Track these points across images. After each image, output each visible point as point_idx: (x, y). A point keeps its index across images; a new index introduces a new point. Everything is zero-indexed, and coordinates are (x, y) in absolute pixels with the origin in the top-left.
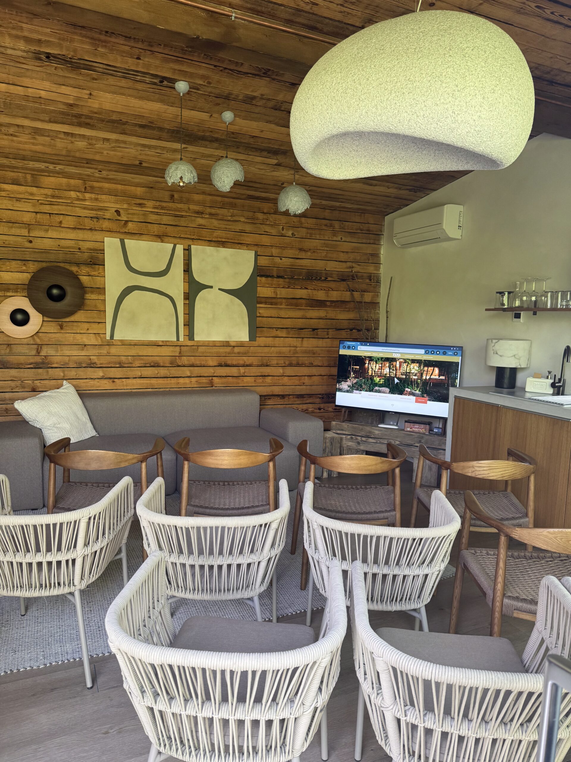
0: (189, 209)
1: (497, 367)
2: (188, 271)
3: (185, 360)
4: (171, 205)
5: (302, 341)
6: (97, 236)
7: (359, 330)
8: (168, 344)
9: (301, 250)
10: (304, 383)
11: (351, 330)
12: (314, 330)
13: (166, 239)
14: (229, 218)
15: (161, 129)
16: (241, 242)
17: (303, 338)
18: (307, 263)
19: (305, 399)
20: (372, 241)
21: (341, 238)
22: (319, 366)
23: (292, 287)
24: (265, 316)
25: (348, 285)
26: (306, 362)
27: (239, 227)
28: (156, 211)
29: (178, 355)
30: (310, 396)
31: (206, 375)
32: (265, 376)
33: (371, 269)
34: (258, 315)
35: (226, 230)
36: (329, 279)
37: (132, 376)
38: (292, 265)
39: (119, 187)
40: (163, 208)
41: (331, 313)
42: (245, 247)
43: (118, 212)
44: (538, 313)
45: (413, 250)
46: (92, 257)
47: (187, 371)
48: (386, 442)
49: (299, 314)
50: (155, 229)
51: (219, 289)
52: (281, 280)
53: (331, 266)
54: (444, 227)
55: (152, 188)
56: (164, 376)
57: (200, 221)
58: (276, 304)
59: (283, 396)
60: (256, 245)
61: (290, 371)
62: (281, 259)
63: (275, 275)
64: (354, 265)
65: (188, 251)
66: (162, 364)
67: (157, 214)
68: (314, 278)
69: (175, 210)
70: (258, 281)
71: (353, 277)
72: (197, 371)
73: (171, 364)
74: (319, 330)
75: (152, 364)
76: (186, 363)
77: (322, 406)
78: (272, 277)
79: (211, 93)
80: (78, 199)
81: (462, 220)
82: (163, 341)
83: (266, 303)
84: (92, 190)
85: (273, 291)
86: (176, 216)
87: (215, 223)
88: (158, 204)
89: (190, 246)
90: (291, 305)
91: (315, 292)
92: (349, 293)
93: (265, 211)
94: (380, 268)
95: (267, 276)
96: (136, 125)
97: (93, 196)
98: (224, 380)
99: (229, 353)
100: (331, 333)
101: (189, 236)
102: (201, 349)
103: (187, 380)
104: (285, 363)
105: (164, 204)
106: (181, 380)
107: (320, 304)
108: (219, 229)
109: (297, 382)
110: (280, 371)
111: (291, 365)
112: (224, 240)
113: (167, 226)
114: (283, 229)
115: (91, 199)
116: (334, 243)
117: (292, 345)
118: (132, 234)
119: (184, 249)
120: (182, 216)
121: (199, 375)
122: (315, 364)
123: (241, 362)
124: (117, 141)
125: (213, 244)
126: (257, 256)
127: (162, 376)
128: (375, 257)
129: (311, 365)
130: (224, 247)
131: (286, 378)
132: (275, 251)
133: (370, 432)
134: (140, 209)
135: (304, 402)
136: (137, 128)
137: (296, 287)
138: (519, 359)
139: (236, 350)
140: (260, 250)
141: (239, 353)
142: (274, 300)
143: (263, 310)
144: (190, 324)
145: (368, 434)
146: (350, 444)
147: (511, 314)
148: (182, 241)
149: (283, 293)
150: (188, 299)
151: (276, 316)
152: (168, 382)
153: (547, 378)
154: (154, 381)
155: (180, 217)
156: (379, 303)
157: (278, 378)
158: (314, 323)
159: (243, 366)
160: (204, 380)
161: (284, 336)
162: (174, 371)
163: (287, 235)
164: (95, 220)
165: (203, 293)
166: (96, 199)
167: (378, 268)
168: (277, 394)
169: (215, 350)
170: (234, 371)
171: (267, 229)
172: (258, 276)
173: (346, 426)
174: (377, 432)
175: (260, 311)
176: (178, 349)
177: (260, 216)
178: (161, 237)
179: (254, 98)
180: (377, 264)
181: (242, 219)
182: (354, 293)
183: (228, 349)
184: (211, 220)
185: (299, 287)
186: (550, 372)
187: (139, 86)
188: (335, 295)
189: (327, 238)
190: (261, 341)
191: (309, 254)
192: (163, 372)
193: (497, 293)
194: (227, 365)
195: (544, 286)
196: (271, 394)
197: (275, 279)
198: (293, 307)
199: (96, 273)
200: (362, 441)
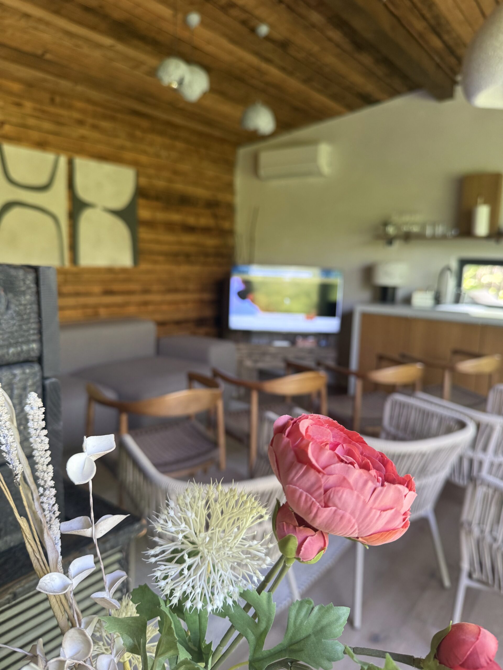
2: (72, 187)
4: (52, 109)
13: (47, 148)
14: (111, 133)
16: (123, 160)
18: (179, 187)
22: (192, 292)
24: (146, 240)
25: (214, 212)
27: (118, 142)
28: (36, 114)
29: (63, 282)
31: (91, 305)
33: (229, 198)
34: (140, 239)
36: (199, 204)
45: (274, 183)
50: (35, 135)
51: (103, 209)
53: (200, 192)
60: (136, 163)
62: (158, 180)
65: (71, 164)
69: (56, 116)
70: (140, 203)
71: (217, 205)
72: (82, 300)
76: (71, 291)
78: (151, 198)
85: (152, 214)
86: (58, 123)
87: (97, 136)
88: (37, 105)
89: (72, 158)
90: (168, 230)
91: (187, 218)
92: (214, 220)
95: (147, 198)
98: (109, 309)
99: (113, 280)
101: (71, 147)
102: (85, 276)
105: (44, 108)
108: (99, 142)
112: (105, 155)
113: (48, 134)
118: (10, 139)
119: (67, 162)
120: (63, 124)
122: (189, 289)
125: (96, 158)
126: (137, 174)
128: (229, 187)
129: (186, 291)
134: (17, 109)
139: (119, 276)
141: (123, 280)
143: (144, 234)
144: (74, 247)
148: (64, 152)
150: (72, 218)
160: (90, 311)
165: (86, 213)
167: (233, 197)
169: (100, 276)
171: (145, 148)
172: (139, 196)
174: (272, 350)
175: (142, 236)
176: (63, 276)
177: (138, 133)
178: (41, 145)
182: (218, 220)
183: (112, 276)
188: (202, 222)
194: (112, 293)
197: (154, 201)
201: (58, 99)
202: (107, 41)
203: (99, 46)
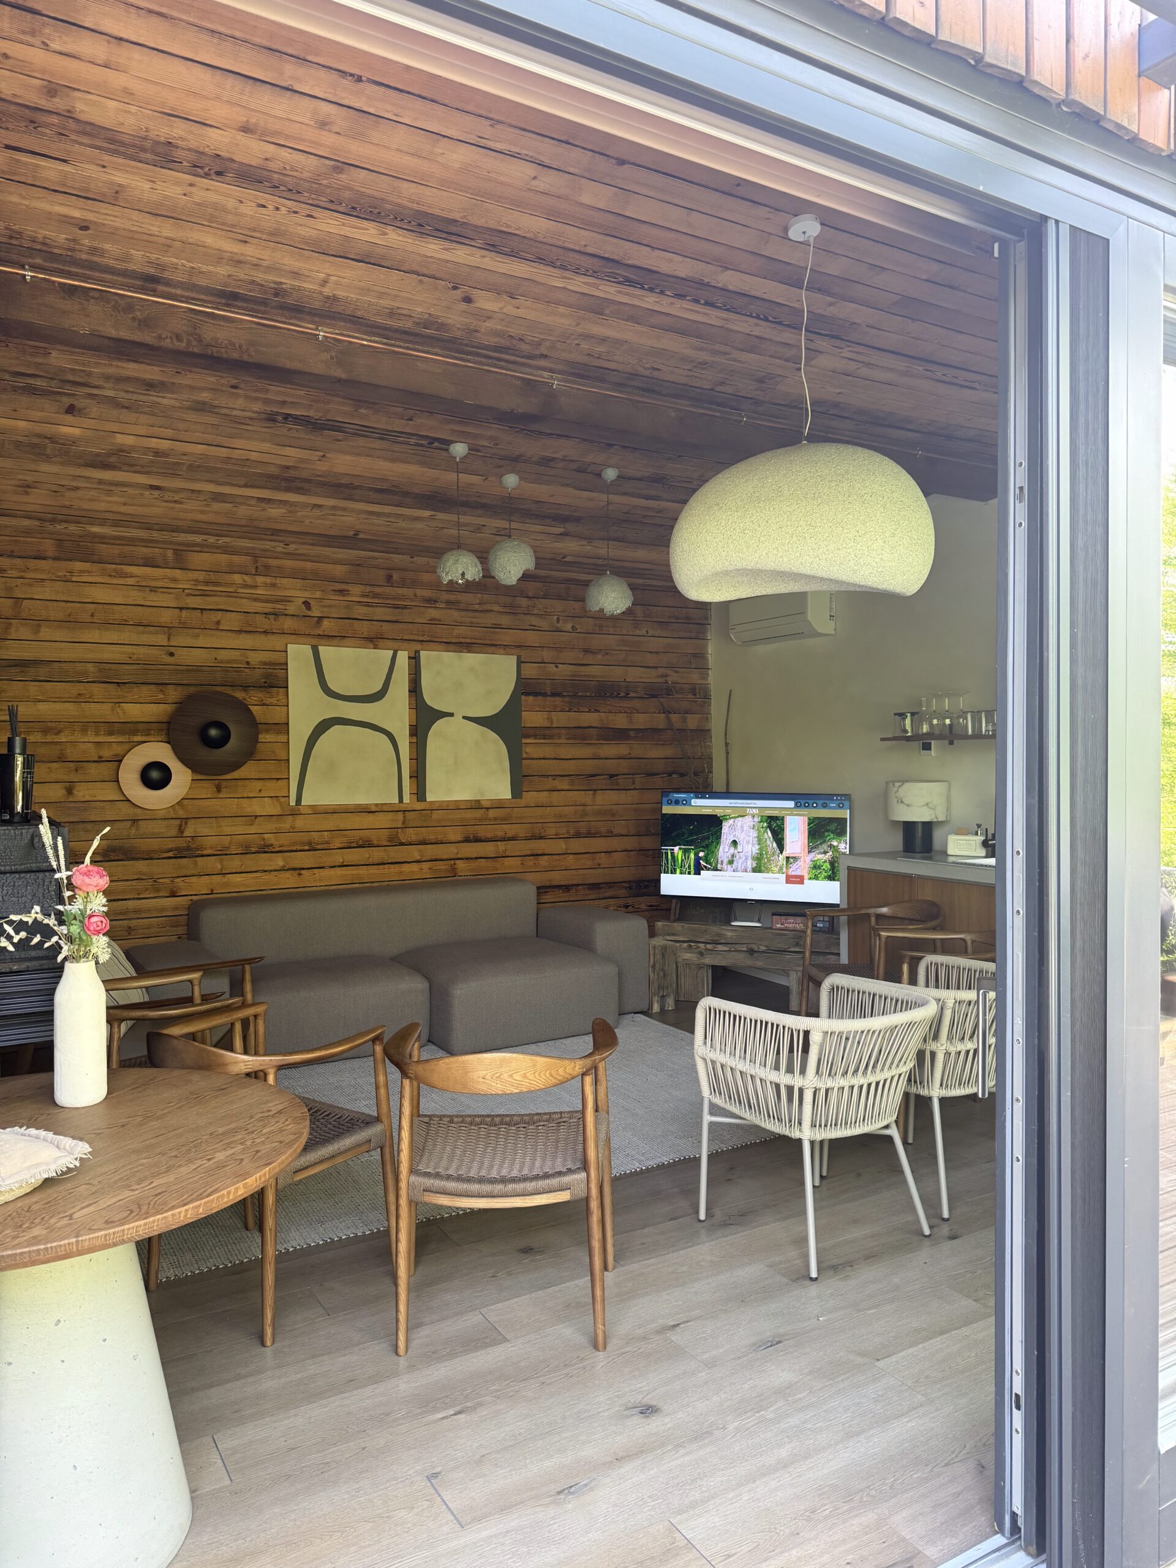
0: (415, 595)
1: (905, 823)
2: (416, 692)
3: (411, 834)
4: (388, 590)
5: (594, 794)
6: (275, 642)
7: (682, 775)
8: (385, 808)
9: (586, 651)
10: (599, 865)
11: (670, 775)
12: (612, 776)
13: (381, 643)
14: (477, 607)
15: (406, 494)
16: (498, 643)
17: (595, 790)
18: (596, 672)
19: (602, 890)
20: (693, 635)
21: (647, 632)
22: (623, 835)
23: (576, 709)
24: (535, 757)
25: (662, 704)
26: (603, 830)
27: (490, 620)
28: (365, 600)
29: (400, 825)
30: (611, 885)
31: (445, 857)
32: (537, 855)
33: (695, 677)
34: (525, 756)
35: (472, 625)
36: (632, 695)
37: (327, 864)
38: (574, 676)
39: (309, 565)
40: (376, 595)
41: (638, 749)
42: (502, 651)
43: (307, 604)
44: (955, 742)
45: (761, 649)
46: (267, 676)
47: (414, 852)
48: (745, 949)
49: (587, 751)
50: (364, 628)
51: (464, 718)
52: (558, 699)
53: (635, 675)
54: (809, 619)
55: (358, 565)
56: (380, 861)
57: (433, 613)
58: (551, 737)
59: (567, 888)
60: (519, 646)
61: (578, 845)
62: (557, 667)
63: (549, 692)
64: (668, 672)
65: (415, 659)
66: (375, 842)
67: (367, 605)
68: (608, 694)
69: (394, 598)
70: (523, 703)
71: (669, 691)
72: (431, 851)
73: (389, 841)
74: (619, 777)
75: (361, 843)
76: (414, 838)
77: (630, 901)
78: (544, 695)
79: (495, 454)
80: (246, 586)
81: (834, 606)
82: (376, 805)
83: (535, 737)
84: (266, 570)
85: (546, 716)
86: (396, 607)
87: (456, 615)
88: (368, 589)
89: (417, 652)
90: (574, 737)
91: (611, 717)
92: (663, 716)
93: (531, 594)
94: (708, 674)
95: (536, 694)
96: (371, 489)
97: (268, 580)
98: (473, 864)
99: (480, 820)
100: (639, 779)
101: (416, 638)
102: (436, 815)
103: (415, 867)
104: (568, 832)
105: (377, 590)
106: (406, 868)
107: (620, 735)
108: (461, 624)
109: (589, 864)
110: (561, 846)
111: (578, 835)
112: (468, 641)
113: (383, 623)
114: (558, 620)
115: (265, 585)
116: (637, 639)
117: (578, 803)
118: (330, 638)
119: (409, 658)
120: (405, 607)
121: (433, 858)
122: (616, 832)
123: (500, 834)
124: (334, 508)
125: (452, 647)
126: (520, 662)
127: (376, 862)
128: (698, 660)
129: (610, 834)
130: (469, 652)
131: (571, 856)
132: (547, 655)
133: (719, 935)
134: (341, 598)
135: (601, 896)
136: (371, 493)
137: (581, 709)
138: (934, 809)
139: (492, 814)
140: (525, 654)
141: (495, 819)
142: (547, 732)
143: (531, 748)
144: (419, 775)
145: (716, 938)
146: (688, 956)
147: (917, 745)
148: (405, 645)
149: (562, 719)
150: (416, 735)
151: (552, 757)
152: (386, 871)
153: (977, 834)
154: (363, 871)
155: (402, 608)
156: (709, 730)
157: (557, 857)
158: (611, 766)
159: (503, 839)
160: (442, 866)
161: (566, 787)
162: (396, 853)
163: (565, 629)
164: (272, 617)
165: (439, 725)
166: (274, 585)
167: (705, 676)
168: (558, 883)
169: (459, 815)
170: (489, 849)
171: (534, 621)
172: (523, 694)
173: (680, 928)
174: (729, 934)
175: (527, 750)
176: (400, 816)
177: (523, 602)
178: (373, 641)
179: (553, 459)
180: (704, 669)
181: (496, 608)
182: (672, 716)
183: (479, 814)
184: (448, 611)
185: (587, 710)
186: (979, 826)
187: (397, 447)
188: (641, 721)
189: (624, 632)
190: (530, 797)
191: (599, 657)
192: (377, 854)
193: (895, 714)
194: (478, 840)
195: (962, 703)
196: (548, 884)
197: (549, 698)
198: (577, 741)
199: (274, 701)
200: (707, 949)
201: (396, 576)
202: (427, 513)
203: (418, 519)
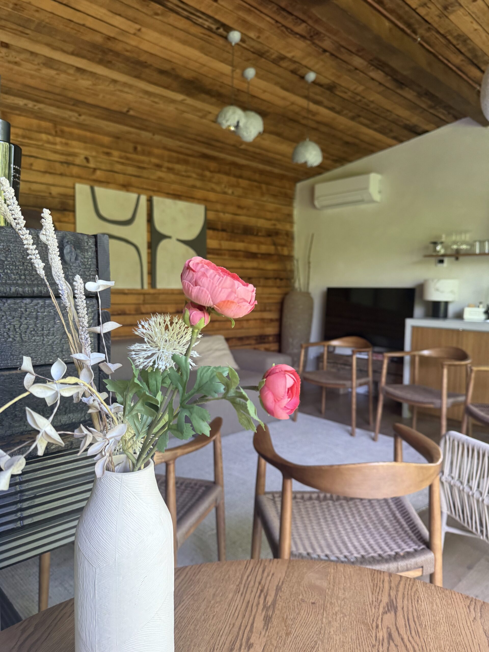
0: (150, 161)
1: (434, 302)
2: (150, 221)
3: (148, 308)
4: (135, 156)
6: (67, 181)
8: (133, 292)
9: (239, 207)
13: (131, 189)
14: (184, 173)
16: (194, 197)
18: (243, 219)
20: (287, 204)
21: (267, 199)
23: (233, 240)
25: (273, 240)
27: (191, 182)
28: (122, 161)
29: (142, 303)
35: (181, 184)
38: (233, 220)
41: (262, 264)
42: (197, 202)
43: (87, 159)
44: (460, 258)
46: (63, 203)
49: (239, 264)
50: (121, 178)
51: (177, 240)
52: (224, 233)
53: (261, 223)
54: (370, 192)
58: (222, 255)
60: (206, 200)
62: (224, 214)
63: (220, 229)
64: (276, 223)
65: (150, 201)
66: (128, 312)
68: (249, 233)
69: (138, 162)
70: (207, 234)
71: (277, 234)
73: (135, 312)
75: (120, 312)
78: (217, 230)
80: (49, 142)
81: (380, 186)
82: (128, 289)
83: (213, 254)
84: (62, 134)
85: (218, 243)
87: (172, 177)
88: (123, 154)
89: (151, 197)
90: (232, 256)
91: (250, 245)
92: (273, 247)
93: (212, 170)
94: (294, 226)
95: (214, 229)
101: (151, 188)
102: (161, 297)
105: (129, 155)
107: (253, 256)
112: (179, 193)
113: (132, 177)
114: (225, 187)
115: (61, 143)
118: (100, 182)
119: (147, 200)
125: (170, 196)
126: (206, 210)
130: (180, 200)
132: (219, 207)
134: (107, 158)
135: (244, 344)
140: (209, 205)
142: (219, 252)
144: (152, 273)
148: (145, 192)
149: (226, 245)
150: (151, 249)
155: (143, 169)
156: (293, 256)
158: (249, 273)
163: (228, 193)
164: (65, 165)
165: (163, 244)
166: (67, 144)
169: (173, 297)
171: (214, 186)
172: (207, 229)
176: (142, 297)
177: (208, 174)
178: (126, 187)
181: (194, 175)
182: (278, 247)
184: (168, 174)
185: (238, 241)
188: (264, 249)
189: (257, 198)
191: (245, 211)
193: (429, 243)
197: (220, 232)
198: (234, 258)
201: (139, 148)
202: (180, 97)
203: (173, 101)
